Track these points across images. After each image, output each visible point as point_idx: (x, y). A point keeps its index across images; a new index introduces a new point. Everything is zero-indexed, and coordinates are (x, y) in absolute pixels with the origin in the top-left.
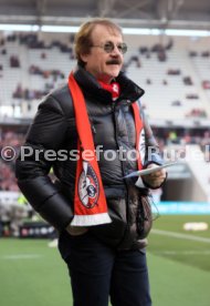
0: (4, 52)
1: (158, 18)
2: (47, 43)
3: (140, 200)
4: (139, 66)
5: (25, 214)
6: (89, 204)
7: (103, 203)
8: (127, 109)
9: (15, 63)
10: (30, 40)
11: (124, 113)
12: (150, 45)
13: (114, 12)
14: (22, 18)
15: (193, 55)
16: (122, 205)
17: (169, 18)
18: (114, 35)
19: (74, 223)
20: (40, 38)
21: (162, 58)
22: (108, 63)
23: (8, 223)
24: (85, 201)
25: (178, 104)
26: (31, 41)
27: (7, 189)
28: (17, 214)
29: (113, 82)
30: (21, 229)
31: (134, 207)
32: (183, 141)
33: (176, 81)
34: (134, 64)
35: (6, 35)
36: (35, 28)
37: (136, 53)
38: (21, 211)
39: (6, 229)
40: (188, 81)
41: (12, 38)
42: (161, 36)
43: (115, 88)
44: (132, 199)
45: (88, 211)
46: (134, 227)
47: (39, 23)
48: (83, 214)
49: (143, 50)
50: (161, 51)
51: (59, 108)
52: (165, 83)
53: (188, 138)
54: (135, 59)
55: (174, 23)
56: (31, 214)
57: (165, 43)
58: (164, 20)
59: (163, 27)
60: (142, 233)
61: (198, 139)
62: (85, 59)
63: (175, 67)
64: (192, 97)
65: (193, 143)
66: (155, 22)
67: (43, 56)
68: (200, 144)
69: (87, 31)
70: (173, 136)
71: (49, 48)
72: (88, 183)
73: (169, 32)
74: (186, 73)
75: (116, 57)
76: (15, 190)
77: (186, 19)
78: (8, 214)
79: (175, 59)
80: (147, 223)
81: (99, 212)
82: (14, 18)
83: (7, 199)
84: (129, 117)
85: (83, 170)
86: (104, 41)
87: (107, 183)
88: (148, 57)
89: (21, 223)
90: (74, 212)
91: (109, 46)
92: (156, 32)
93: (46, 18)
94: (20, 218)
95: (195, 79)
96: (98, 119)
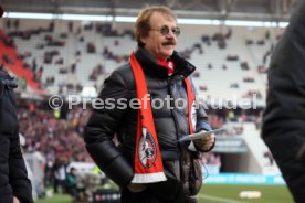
0: (82, 40)
1: (218, 10)
2: (120, 32)
3: (192, 162)
4: (201, 52)
5: (98, 182)
6: (148, 164)
7: (159, 163)
8: (180, 83)
9: (91, 49)
10: (104, 29)
11: (178, 87)
12: (211, 34)
13: (180, 5)
14: (98, 9)
15: (249, 43)
16: (176, 166)
17: (228, 11)
18: (169, 20)
19: (134, 181)
20: (114, 27)
21: (222, 46)
22: (164, 44)
23: (83, 190)
24: (144, 162)
25: (236, 86)
26: (106, 30)
27: (83, 160)
28: (91, 181)
29: (168, 60)
30: (94, 194)
31: (186, 167)
32: (240, 119)
33: (234, 66)
34: (197, 50)
35: (83, 24)
36: (110, 19)
37: (199, 41)
38: (95, 178)
39: (81, 195)
40: (245, 66)
41: (89, 27)
42: (221, 26)
43: (170, 65)
44: (185, 160)
45: (146, 170)
46: (186, 185)
47: (113, 14)
48: (142, 173)
49: (205, 39)
50: (221, 39)
51: (123, 82)
52: (224, 68)
53: (244, 116)
54: (198, 46)
55: (233, 14)
56: (103, 182)
57: (225, 32)
58: (224, 12)
59: (223, 18)
60: (193, 191)
61: (253, 118)
62: (144, 41)
63: (233, 54)
64: (248, 80)
65: (250, 121)
66: (216, 14)
67: (117, 43)
68: (255, 122)
69: (145, 17)
70: (231, 115)
71: (122, 36)
72: (147, 147)
73: (229, 23)
74: (243, 59)
75: (171, 39)
76: (89, 162)
77: (244, 11)
78: (83, 181)
79: (234, 47)
80: (198, 182)
81: (156, 171)
82: (91, 9)
83: (83, 169)
84: (182, 90)
85: (142, 135)
86: (160, 25)
87: (163, 147)
88: (209, 44)
89: (95, 189)
90: (135, 172)
91: (165, 30)
92: (217, 22)
93: (120, 10)
94: (93, 185)
95: (251, 65)
96: (155, 92)
